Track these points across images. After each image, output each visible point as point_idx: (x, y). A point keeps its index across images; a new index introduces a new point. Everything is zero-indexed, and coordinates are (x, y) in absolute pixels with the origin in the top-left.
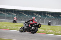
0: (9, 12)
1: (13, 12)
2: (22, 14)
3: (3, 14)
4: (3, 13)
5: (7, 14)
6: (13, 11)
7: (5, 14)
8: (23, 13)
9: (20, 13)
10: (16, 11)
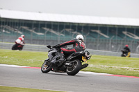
0: (68, 30)
1: (77, 28)
2: (97, 33)
3: (54, 34)
4: (53, 31)
5: (63, 33)
6: (75, 26)
7: (58, 34)
8: (98, 31)
9: (91, 32)
10: (81, 27)
